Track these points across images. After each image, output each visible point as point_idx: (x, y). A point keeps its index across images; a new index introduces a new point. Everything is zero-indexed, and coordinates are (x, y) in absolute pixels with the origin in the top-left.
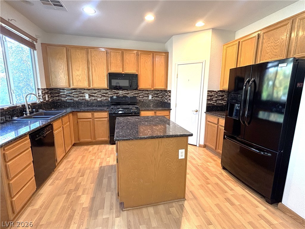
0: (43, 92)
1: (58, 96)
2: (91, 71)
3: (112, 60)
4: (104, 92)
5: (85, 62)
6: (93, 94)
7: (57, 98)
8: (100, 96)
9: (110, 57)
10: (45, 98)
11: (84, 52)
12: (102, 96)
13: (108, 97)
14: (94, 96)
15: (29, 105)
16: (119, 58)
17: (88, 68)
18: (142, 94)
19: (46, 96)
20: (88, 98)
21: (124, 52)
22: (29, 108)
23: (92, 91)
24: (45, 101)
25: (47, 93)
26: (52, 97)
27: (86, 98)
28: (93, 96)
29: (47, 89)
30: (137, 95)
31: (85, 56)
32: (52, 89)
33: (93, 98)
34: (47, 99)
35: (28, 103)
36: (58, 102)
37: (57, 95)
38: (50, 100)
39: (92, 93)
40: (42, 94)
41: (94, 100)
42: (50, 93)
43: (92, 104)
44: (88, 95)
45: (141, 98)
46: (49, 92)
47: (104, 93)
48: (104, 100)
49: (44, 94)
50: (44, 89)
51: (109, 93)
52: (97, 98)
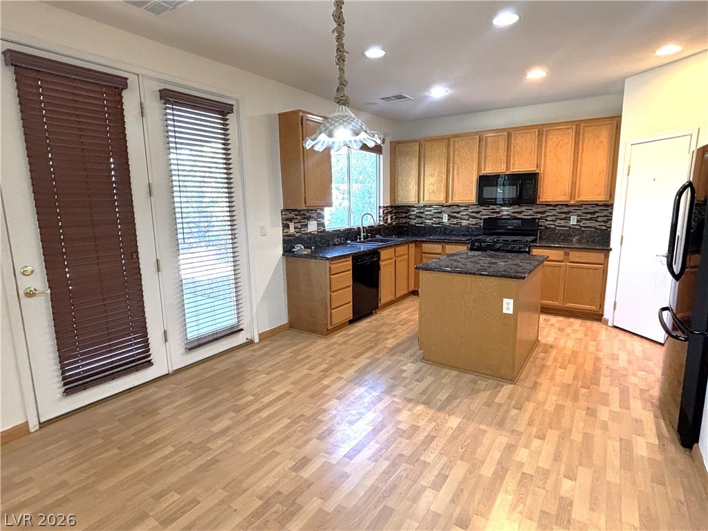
0: (386, 211)
1: (405, 217)
2: (451, 174)
3: (488, 152)
4: (474, 210)
5: (445, 161)
6: (455, 214)
7: (404, 221)
8: (466, 217)
9: (486, 147)
10: (387, 219)
11: (444, 144)
12: (470, 216)
13: (481, 219)
14: (457, 218)
15: (364, 228)
16: (503, 145)
17: (448, 171)
18: (554, 212)
19: (389, 217)
20: (446, 220)
21: (513, 133)
22: (364, 232)
23: (454, 209)
24: (386, 225)
25: (390, 213)
26: (397, 218)
27: (444, 221)
28: (455, 217)
29: (391, 207)
30: (539, 216)
31: (445, 150)
32: (399, 207)
33: (455, 221)
34: (389, 221)
35: (365, 226)
36: (403, 227)
37: (404, 215)
38: (394, 224)
39: (454, 212)
40: (383, 213)
41: (457, 224)
42: (396, 213)
43: (452, 231)
44: (447, 215)
45: (549, 223)
46: (394, 211)
47: (473, 212)
48: (473, 225)
49: (385, 214)
50: (387, 207)
51: (484, 212)
52: (460, 221)
